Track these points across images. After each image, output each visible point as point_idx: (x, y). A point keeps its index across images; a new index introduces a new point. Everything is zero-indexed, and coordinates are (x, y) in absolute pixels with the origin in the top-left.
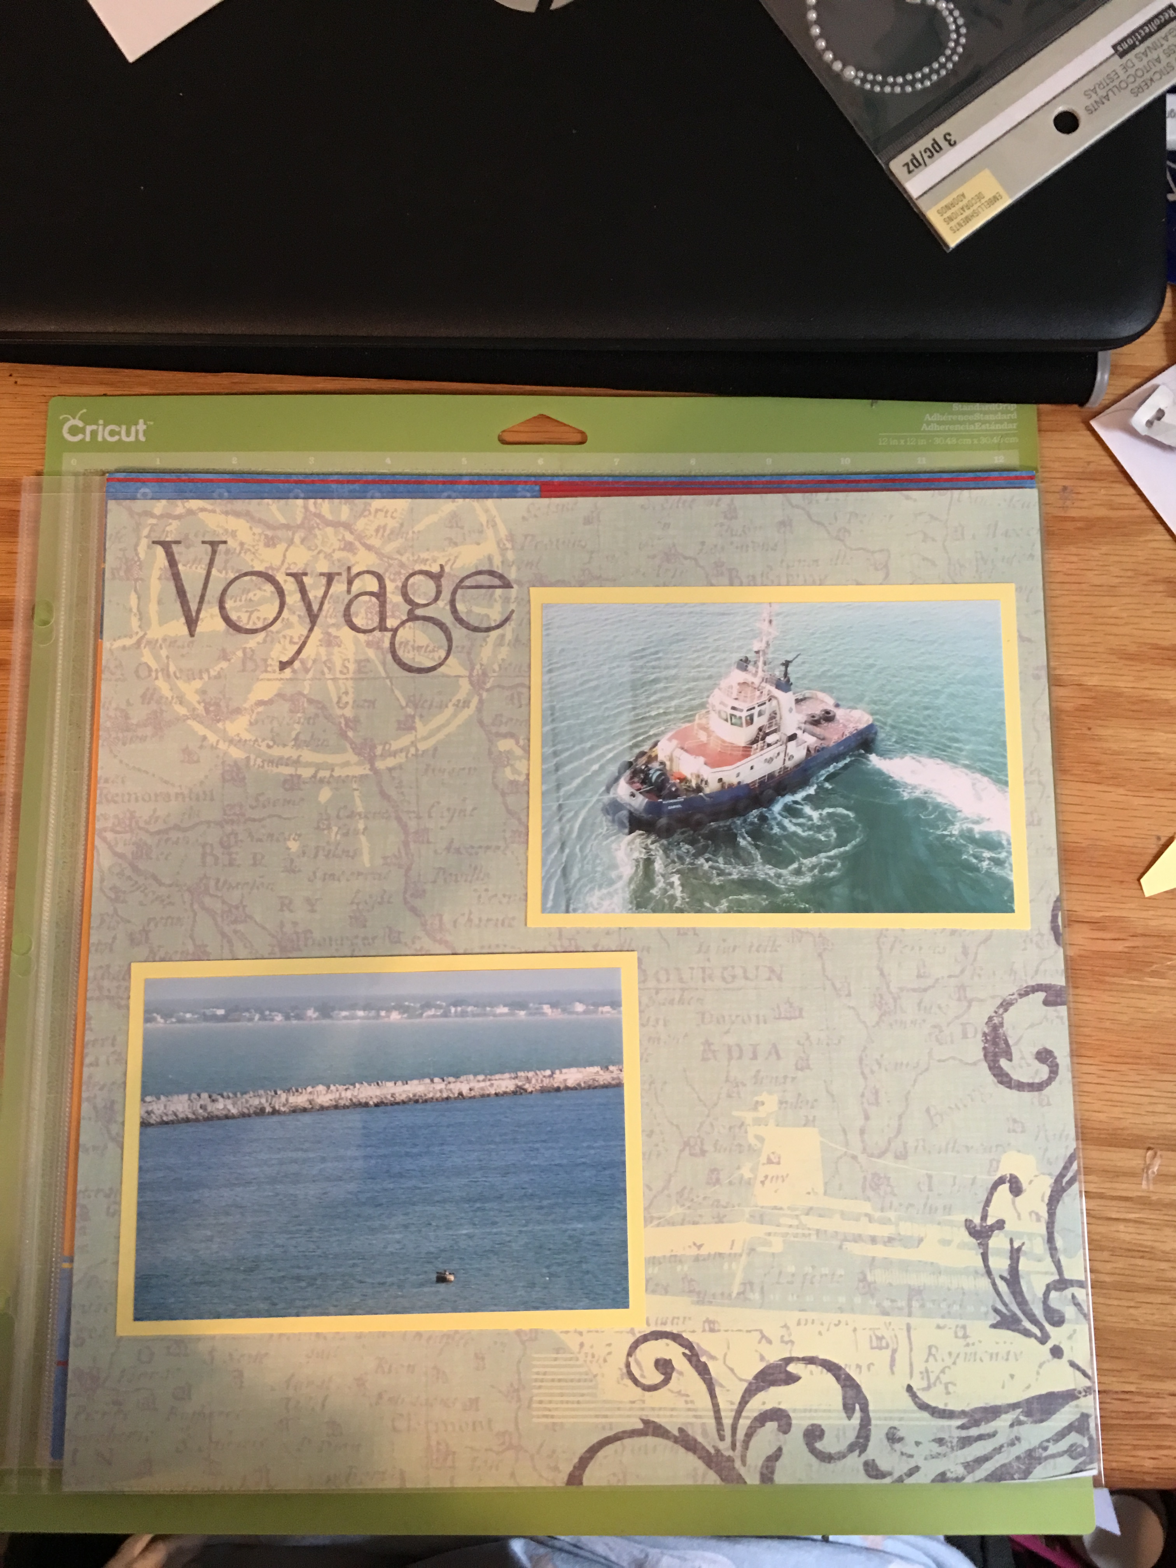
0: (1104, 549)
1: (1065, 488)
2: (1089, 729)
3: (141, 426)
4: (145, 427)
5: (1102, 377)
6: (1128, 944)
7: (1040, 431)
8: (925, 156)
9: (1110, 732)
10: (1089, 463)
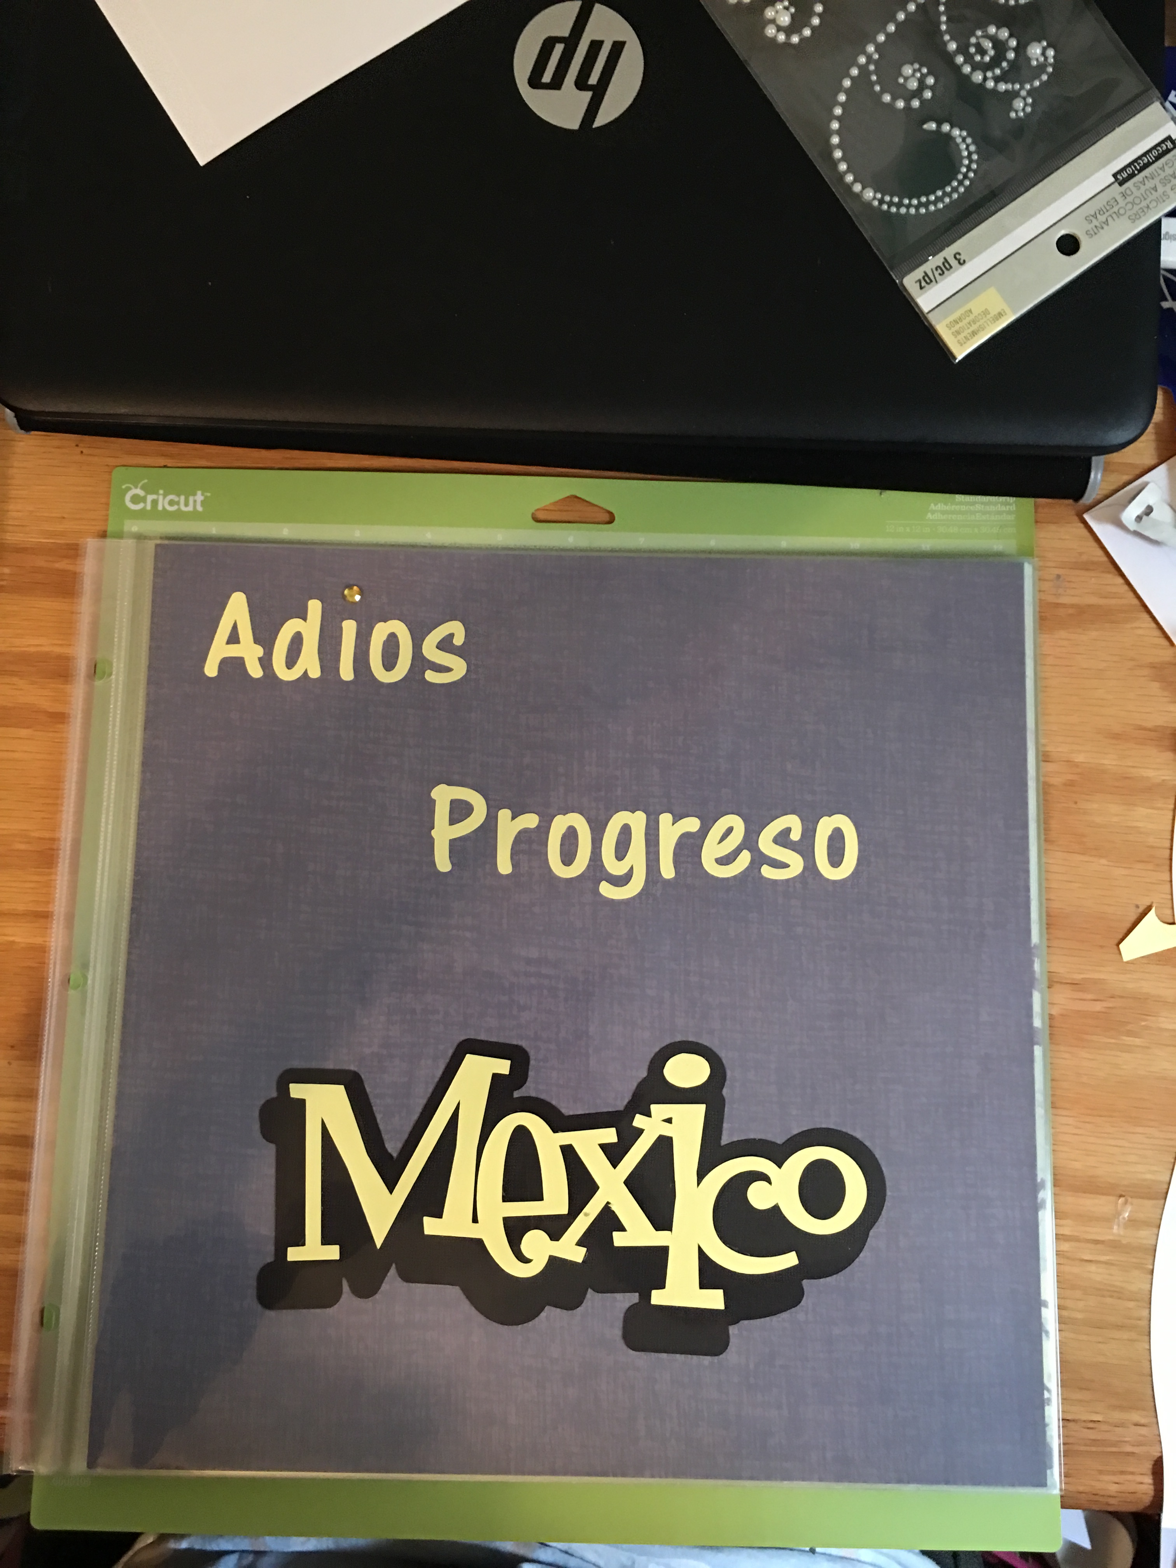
0: (1094, 634)
1: (1058, 576)
2: (1076, 803)
3: (199, 497)
4: (202, 498)
5: (1096, 476)
6: (1105, 1004)
7: (1036, 522)
8: (936, 274)
9: (1095, 806)
10: (1081, 554)
